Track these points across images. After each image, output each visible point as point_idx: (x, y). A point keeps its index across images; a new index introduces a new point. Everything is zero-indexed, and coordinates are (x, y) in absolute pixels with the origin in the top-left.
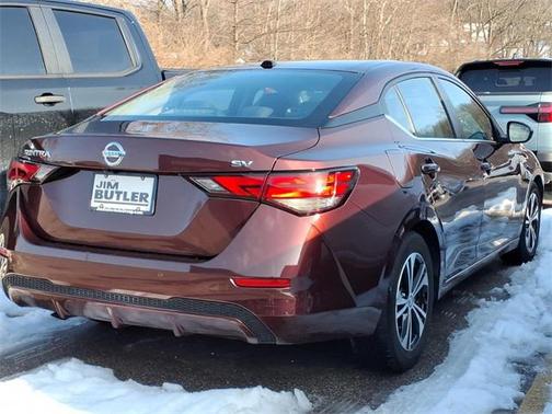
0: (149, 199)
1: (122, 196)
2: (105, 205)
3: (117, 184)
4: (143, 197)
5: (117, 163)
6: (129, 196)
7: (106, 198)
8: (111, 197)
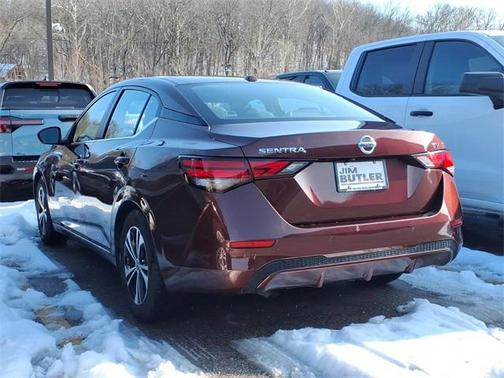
0: (383, 177)
1: (362, 178)
2: (352, 187)
3: (355, 169)
4: (378, 176)
5: (370, 152)
6: (368, 177)
7: (350, 180)
8: (354, 179)
